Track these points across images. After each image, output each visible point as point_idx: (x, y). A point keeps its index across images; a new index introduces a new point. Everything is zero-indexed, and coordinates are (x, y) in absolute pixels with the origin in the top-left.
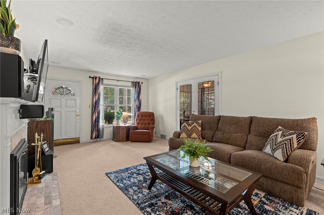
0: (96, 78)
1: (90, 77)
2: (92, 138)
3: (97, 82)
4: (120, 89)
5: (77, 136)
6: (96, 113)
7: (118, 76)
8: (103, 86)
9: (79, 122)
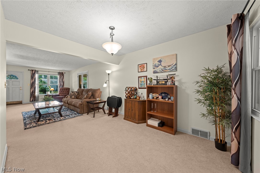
0: (33, 70)
1: (29, 70)
2: (30, 101)
3: (33, 72)
4: (51, 76)
5: (21, 100)
6: (33, 88)
7: (49, 69)
8: (38, 75)
9: (22, 93)
